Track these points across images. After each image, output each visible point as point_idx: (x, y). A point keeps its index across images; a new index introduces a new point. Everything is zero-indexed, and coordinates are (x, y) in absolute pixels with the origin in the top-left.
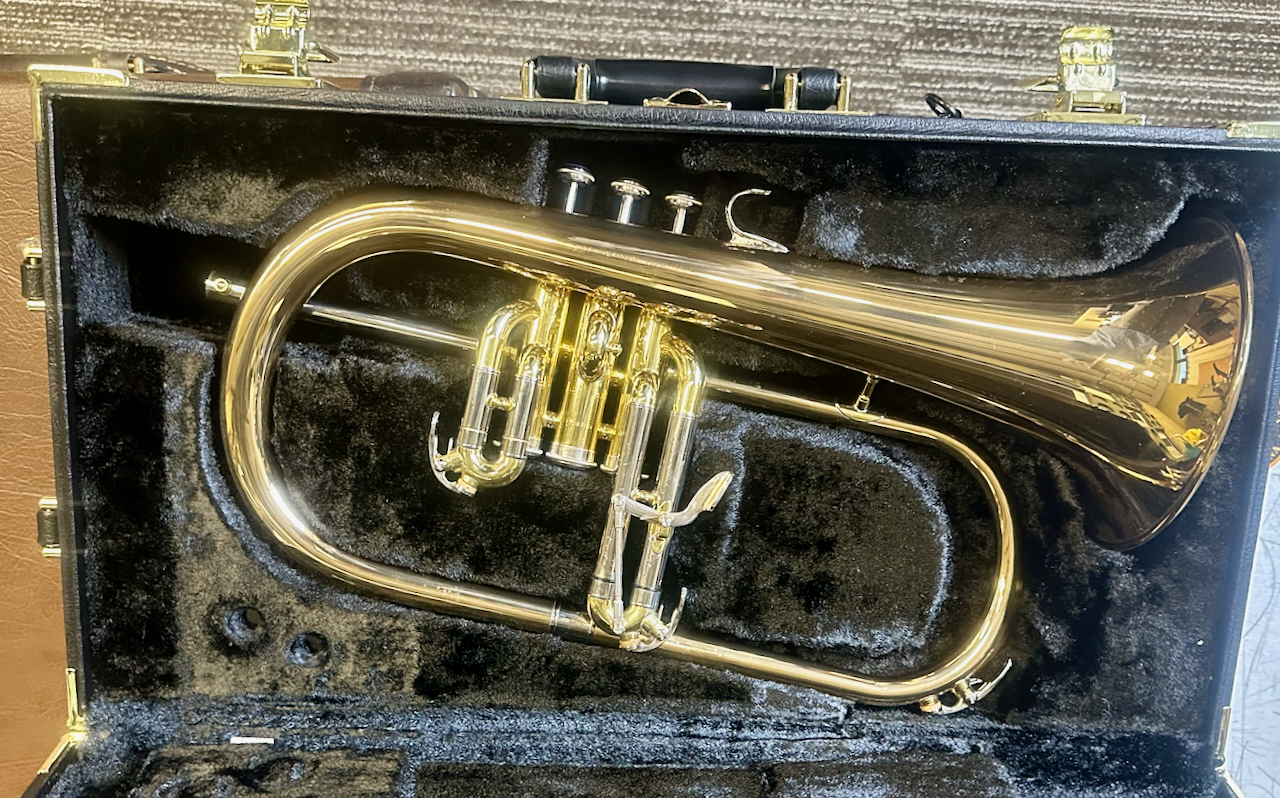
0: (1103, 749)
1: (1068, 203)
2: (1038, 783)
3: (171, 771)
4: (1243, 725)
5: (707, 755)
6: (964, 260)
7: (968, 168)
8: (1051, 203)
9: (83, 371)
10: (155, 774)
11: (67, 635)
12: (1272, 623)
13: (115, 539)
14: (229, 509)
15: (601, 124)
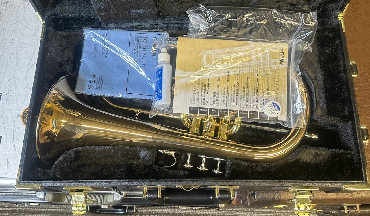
0: (74, 26)
1: (84, 165)
2: (90, 17)
3: (314, 7)
4: (35, 41)
5: (175, 19)
6: (112, 149)
7: (111, 173)
8: (89, 165)
9: (348, 108)
10: (318, 6)
11: (346, 41)
12: (27, 67)
13: (335, 65)
14: (306, 75)
15: (211, 180)
